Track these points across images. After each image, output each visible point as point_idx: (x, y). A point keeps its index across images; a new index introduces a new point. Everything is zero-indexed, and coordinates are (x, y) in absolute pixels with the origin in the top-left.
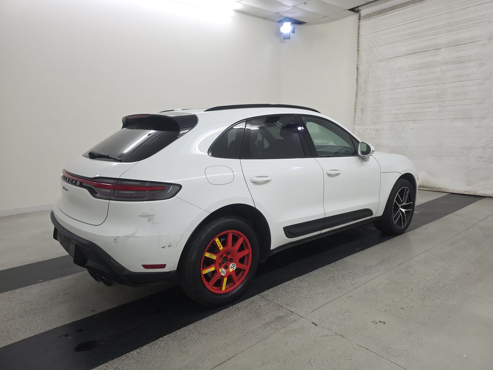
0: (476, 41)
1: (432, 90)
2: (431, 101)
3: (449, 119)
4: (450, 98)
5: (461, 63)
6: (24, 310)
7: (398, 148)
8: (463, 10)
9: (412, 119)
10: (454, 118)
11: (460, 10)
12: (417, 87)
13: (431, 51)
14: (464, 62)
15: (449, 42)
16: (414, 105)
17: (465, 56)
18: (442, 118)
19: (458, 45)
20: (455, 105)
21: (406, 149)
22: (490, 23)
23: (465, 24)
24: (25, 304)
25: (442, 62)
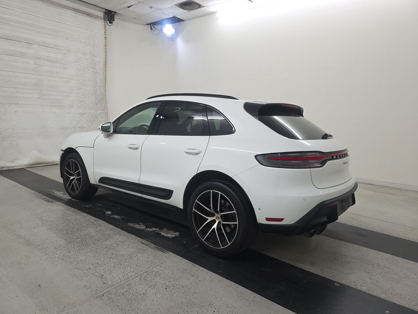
0: (59, 49)
1: (30, 78)
2: (31, 88)
3: (47, 106)
4: (47, 89)
5: (51, 62)
6: (374, 267)
7: (3, 131)
8: (45, 20)
9: (14, 102)
10: (51, 105)
11: (44, 18)
12: (14, 72)
13: (23, 43)
14: (52, 62)
15: (39, 41)
16: (14, 89)
17: (53, 58)
18: (42, 104)
19: (46, 47)
20: (51, 95)
21: (13, 131)
22: (67, 39)
23: (49, 32)
24: (369, 272)
25: (35, 56)
